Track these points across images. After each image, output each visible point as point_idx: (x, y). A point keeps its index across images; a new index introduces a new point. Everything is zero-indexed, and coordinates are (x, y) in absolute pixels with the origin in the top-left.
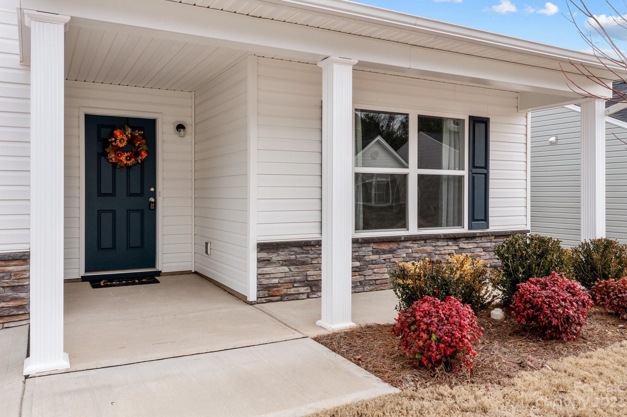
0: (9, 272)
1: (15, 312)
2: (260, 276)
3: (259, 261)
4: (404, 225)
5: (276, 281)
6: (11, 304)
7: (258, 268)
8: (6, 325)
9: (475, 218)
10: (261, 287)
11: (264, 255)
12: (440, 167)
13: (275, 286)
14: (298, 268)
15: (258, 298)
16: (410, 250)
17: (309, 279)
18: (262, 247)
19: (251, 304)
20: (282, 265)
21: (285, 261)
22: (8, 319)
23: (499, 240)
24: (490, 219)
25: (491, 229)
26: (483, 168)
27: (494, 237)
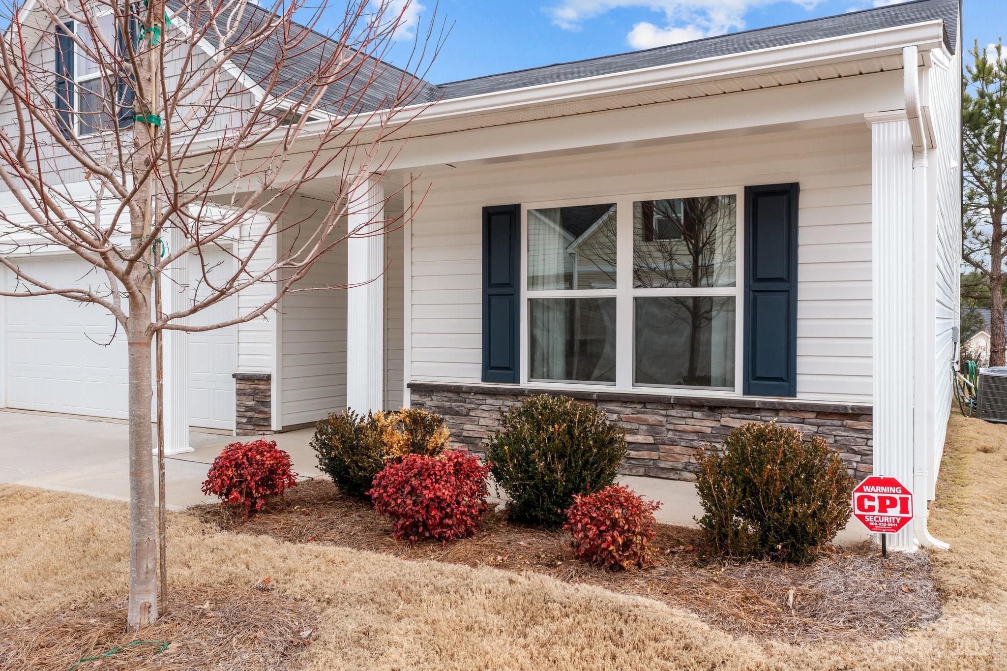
0: (261, 389)
1: (263, 423)
3: (412, 404)
6: (260, 416)
8: (259, 432)
9: (761, 376)
11: (417, 398)
14: (454, 419)
17: (465, 434)
18: (414, 388)
21: (438, 407)
23: (829, 422)
24: (799, 378)
25: (802, 398)
26: (781, 280)
27: (814, 415)
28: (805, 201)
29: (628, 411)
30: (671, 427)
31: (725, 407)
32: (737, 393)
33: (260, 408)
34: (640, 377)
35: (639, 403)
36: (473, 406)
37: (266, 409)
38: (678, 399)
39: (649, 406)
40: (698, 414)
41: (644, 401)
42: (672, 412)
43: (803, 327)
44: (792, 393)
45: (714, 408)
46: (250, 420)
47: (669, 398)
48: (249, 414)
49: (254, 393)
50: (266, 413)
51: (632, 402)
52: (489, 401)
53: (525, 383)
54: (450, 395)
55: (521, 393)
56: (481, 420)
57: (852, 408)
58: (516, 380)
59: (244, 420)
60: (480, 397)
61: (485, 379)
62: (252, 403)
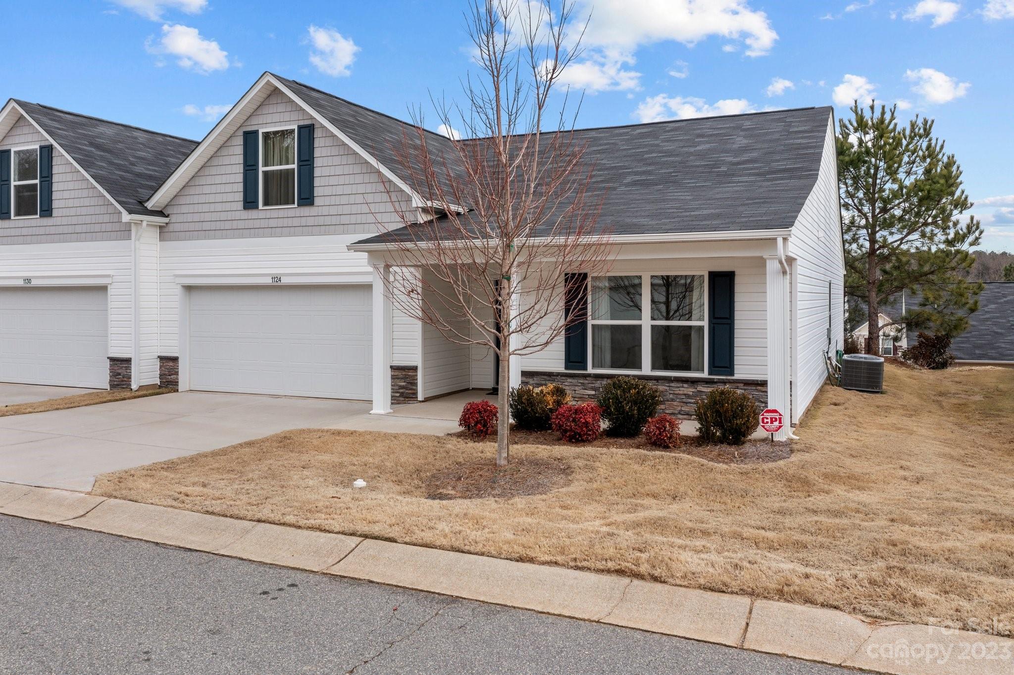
0: (410, 375)
4: (639, 366)
6: (410, 391)
8: (408, 402)
9: (717, 365)
11: (524, 379)
18: (525, 373)
23: (750, 388)
24: (735, 366)
25: (737, 376)
26: (726, 318)
27: (742, 385)
28: (737, 280)
30: (672, 392)
31: (699, 382)
32: (705, 375)
33: (411, 387)
34: (654, 367)
35: (655, 380)
36: (559, 383)
37: (414, 387)
38: (675, 377)
39: (660, 381)
40: (685, 385)
41: (657, 379)
42: (672, 384)
43: (737, 342)
44: (732, 374)
45: (692, 381)
46: (402, 394)
47: (671, 377)
48: (401, 391)
49: (404, 378)
50: (414, 390)
51: (651, 380)
52: (569, 380)
53: (590, 370)
54: (545, 377)
55: (589, 375)
57: (761, 381)
58: (585, 368)
59: (398, 395)
60: (564, 378)
61: (566, 368)
62: (403, 384)
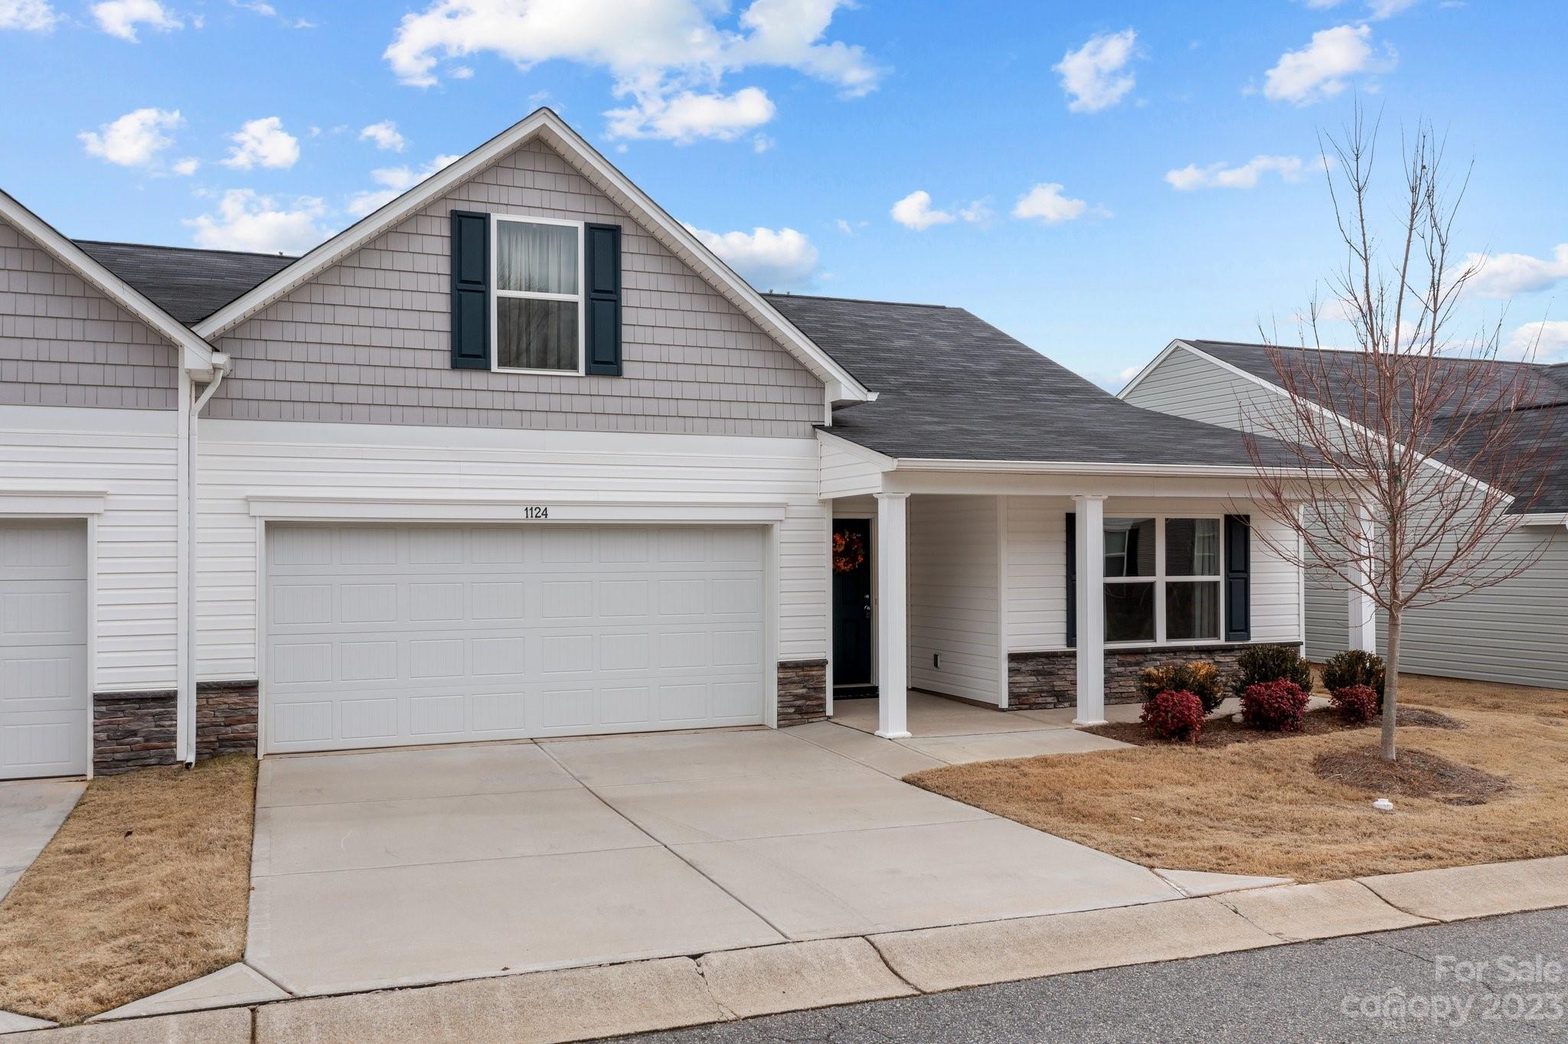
0: (813, 676)
1: (817, 710)
2: (1011, 685)
3: (1010, 670)
4: (1151, 635)
5: (1026, 690)
6: (815, 703)
7: (1009, 677)
8: (810, 720)
9: (1234, 628)
10: (1012, 695)
11: (1014, 665)
12: (1191, 573)
13: (1025, 695)
14: (1045, 678)
15: (1009, 705)
16: (1158, 663)
17: (1056, 689)
18: (1013, 657)
19: (1003, 710)
20: (1030, 675)
21: (1034, 671)
22: (813, 715)
24: (1251, 629)
25: (1253, 640)
26: (1242, 571)
28: (1252, 525)
29: (1164, 658)
31: (1216, 650)
32: (1222, 641)
33: (816, 695)
34: (1170, 635)
35: (1174, 652)
36: (1062, 667)
37: (822, 695)
39: (1176, 654)
42: (1191, 656)
43: (1253, 599)
44: (1249, 638)
45: (1209, 651)
50: (821, 699)
51: (1168, 652)
56: (1068, 676)
60: (1067, 659)
61: (1069, 645)
62: (804, 691)
